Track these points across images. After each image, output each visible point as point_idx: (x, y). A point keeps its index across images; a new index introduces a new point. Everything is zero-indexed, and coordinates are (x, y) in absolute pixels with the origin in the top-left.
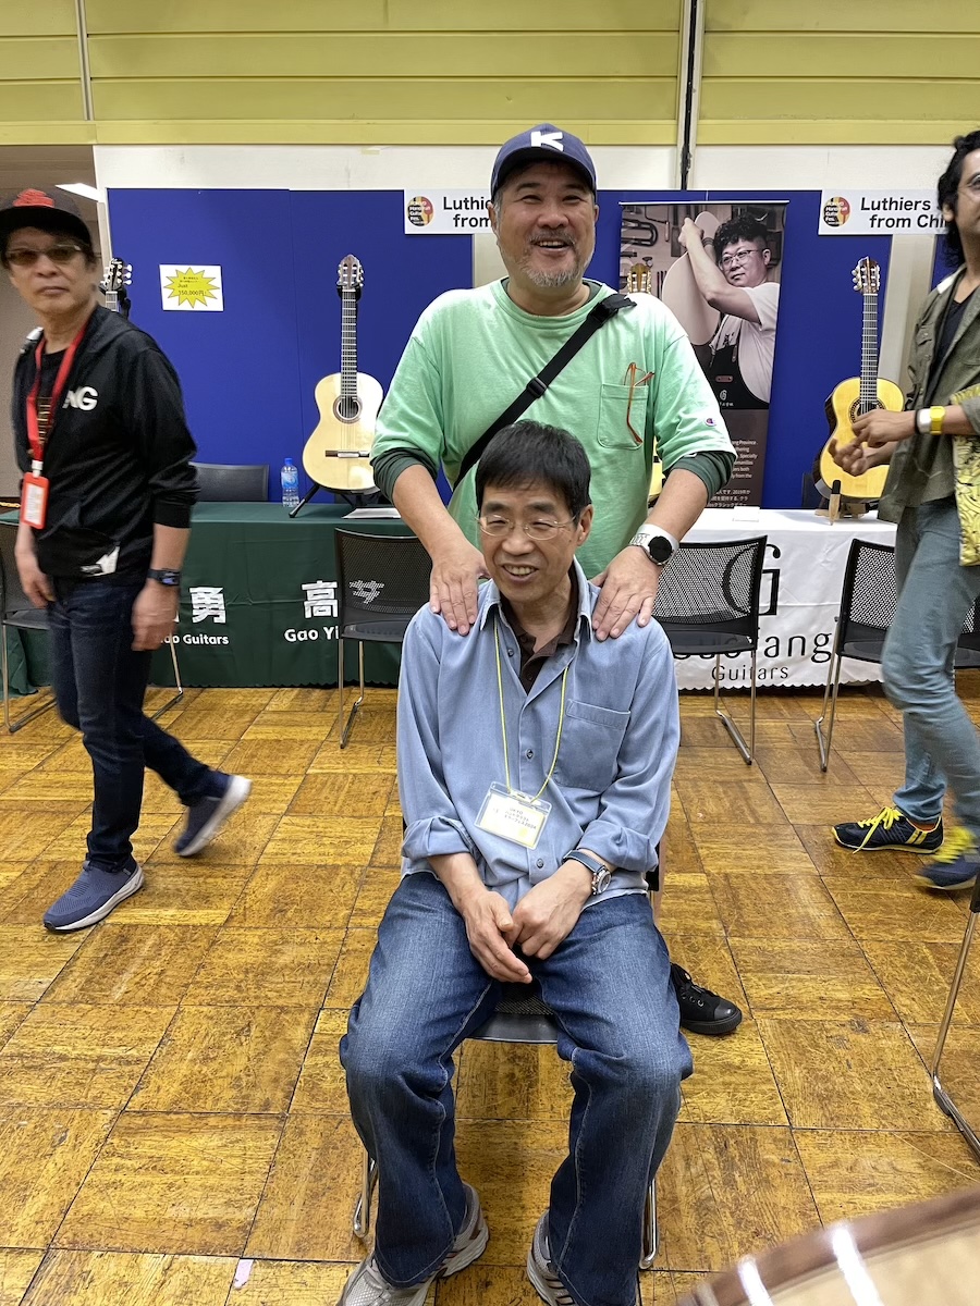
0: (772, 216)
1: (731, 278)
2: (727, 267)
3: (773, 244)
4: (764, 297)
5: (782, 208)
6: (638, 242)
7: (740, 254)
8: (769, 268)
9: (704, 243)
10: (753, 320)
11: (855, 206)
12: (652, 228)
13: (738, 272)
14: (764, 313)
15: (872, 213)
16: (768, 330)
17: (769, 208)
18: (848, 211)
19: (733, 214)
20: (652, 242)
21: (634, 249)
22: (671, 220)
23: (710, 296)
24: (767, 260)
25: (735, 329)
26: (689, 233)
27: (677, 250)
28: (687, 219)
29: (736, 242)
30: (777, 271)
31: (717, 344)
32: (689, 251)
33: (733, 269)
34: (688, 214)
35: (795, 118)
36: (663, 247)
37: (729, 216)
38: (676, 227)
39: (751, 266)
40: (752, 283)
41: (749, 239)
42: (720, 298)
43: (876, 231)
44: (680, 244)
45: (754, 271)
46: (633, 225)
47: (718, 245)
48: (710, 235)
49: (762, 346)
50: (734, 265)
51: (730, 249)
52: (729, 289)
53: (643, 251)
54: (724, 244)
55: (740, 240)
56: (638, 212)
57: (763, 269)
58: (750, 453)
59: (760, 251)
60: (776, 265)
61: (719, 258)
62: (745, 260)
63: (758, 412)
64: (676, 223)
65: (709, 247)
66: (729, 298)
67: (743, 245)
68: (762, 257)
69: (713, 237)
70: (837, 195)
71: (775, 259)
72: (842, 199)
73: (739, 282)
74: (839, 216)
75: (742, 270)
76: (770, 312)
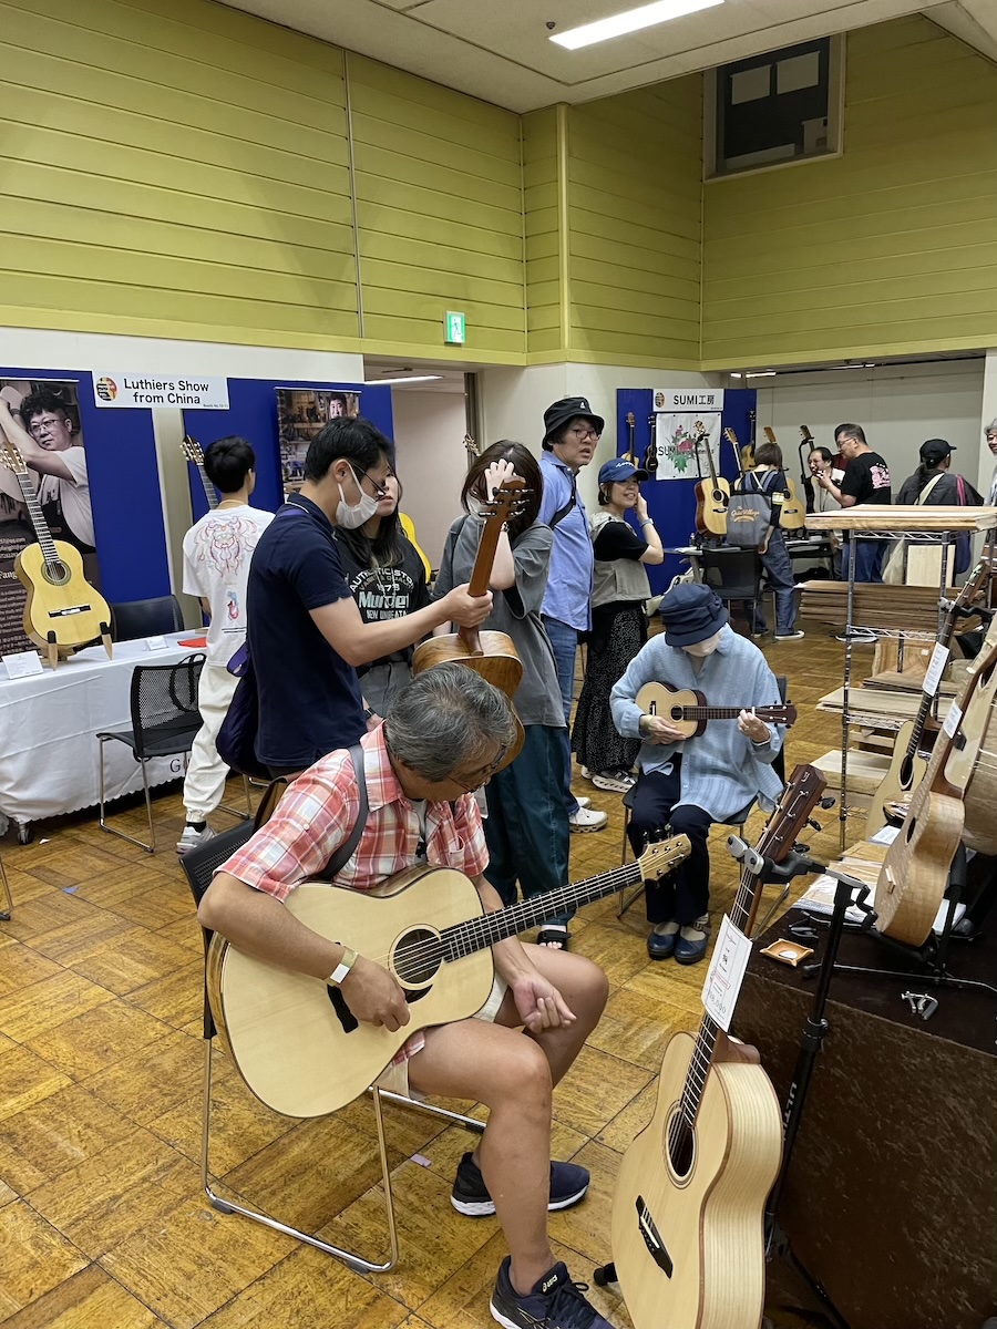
1: (43, 443)
2: (37, 434)
3: (71, 415)
4: (74, 459)
5: (72, 386)
7: (46, 423)
8: (73, 435)
9: (12, 413)
10: (67, 478)
11: (120, 386)
13: (47, 438)
14: (77, 472)
15: (134, 391)
16: (82, 486)
18: (116, 390)
19: (33, 389)
24: (70, 428)
25: (54, 486)
29: (40, 413)
30: (79, 437)
33: (43, 436)
37: (29, 391)
39: (57, 434)
40: (61, 448)
41: (51, 411)
43: (139, 405)
45: (61, 436)
48: (16, 406)
50: (43, 432)
51: (36, 419)
52: (43, 453)
54: (30, 415)
55: (43, 412)
57: (68, 435)
59: (62, 421)
60: (77, 434)
61: (28, 428)
62: (51, 428)
65: (17, 416)
66: (45, 460)
67: (47, 416)
68: (65, 426)
69: (19, 408)
70: (104, 376)
71: (76, 427)
72: (108, 379)
73: (50, 447)
74: (110, 393)
75: (49, 437)
76: (79, 471)
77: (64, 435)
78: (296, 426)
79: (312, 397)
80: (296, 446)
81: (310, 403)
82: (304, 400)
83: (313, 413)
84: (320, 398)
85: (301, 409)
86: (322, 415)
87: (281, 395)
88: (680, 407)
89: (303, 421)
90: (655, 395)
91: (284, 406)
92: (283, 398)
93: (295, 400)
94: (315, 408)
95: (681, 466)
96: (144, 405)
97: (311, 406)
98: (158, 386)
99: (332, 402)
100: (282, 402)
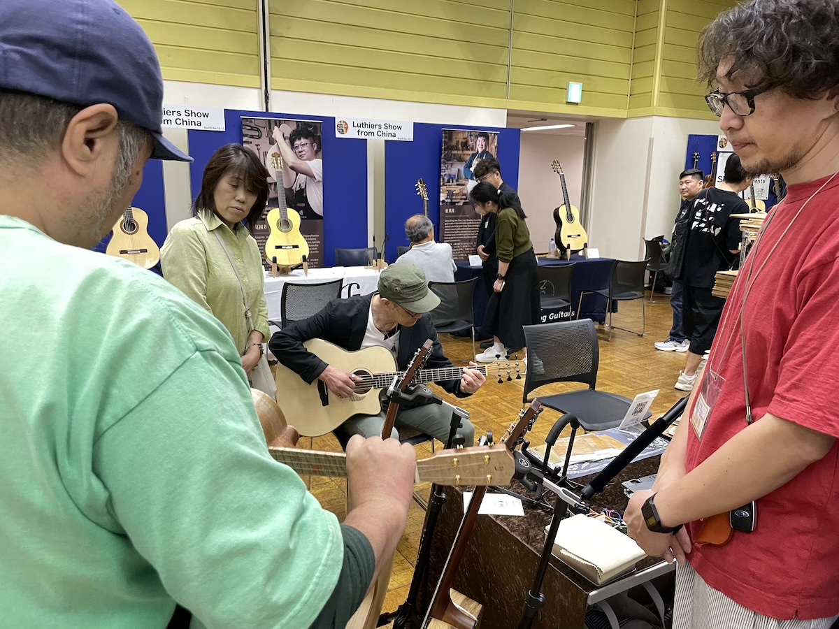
0: (315, 128)
1: (300, 156)
2: (297, 151)
3: (317, 141)
4: (316, 166)
5: (319, 125)
6: (252, 137)
7: (302, 145)
8: (316, 152)
9: (285, 139)
10: (311, 176)
11: (350, 125)
12: (258, 130)
13: (302, 153)
14: (317, 174)
15: (357, 129)
16: (319, 182)
17: (313, 124)
18: (347, 128)
19: (298, 126)
20: (259, 137)
21: (250, 140)
22: (268, 126)
23: (290, 164)
24: (316, 148)
25: (303, 181)
26: (277, 133)
27: (272, 142)
28: (275, 127)
29: (300, 139)
30: (320, 154)
31: (296, 188)
32: (278, 142)
33: (300, 152)
34: (276, 125)
35: (316, 81)
36: (264, 140)
37: (295, 127)
38: (270, 130)
39: (308, 151)
40: (309, 159)
41: (306, 138)
42: (295, 166)
43: (360, 137)
44: (273, 139)
45: (310, 153)
46: (249, 128)
47: (292, 140)
48: (287, 135)
49: (317, 189)
50: (300, 150)
51: (297, 142)
52: (299, 162)
53: (255, 141)
54: (295, 140)
55: (302, 138)
56: (251, 122)
57: (314, 153)
58: (317, 241)
59: (312, 144)
60: (319, 151)
61: (293, 147)
62: (305, 148)
63: (318, 221)
64: (270, 128)
65: (287, 141)
66: (300, 166)
67: (303, 141)
68: (313, 147)
69: (289, 136)
70: (342, 120)
71: (319, 148)
72: (344, 122)
73: (303, 158)
74: (344, 130)
75: (304, 153)
76: (319, 173)
77: (312, 153)
78: (453, 152)
79: (466, 135)
80: (452, 164)
81: (464, 138)
82: (460, 137)
83: (465, 145)
84: (471, 135)
85: (458, 142)
86: (471, 146)
87: (445, 133)
89: (458, 149)
91: (447, 140)
92: (447, 135)
93: (454, 137)
94: (467, 142)
96: (363, 137)
97: (464, 141)
98: (373, 126)
99: (479, 138)
100: (446, 137)
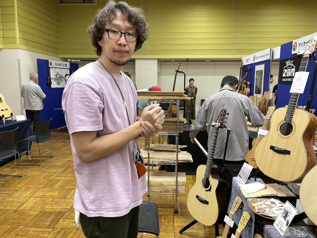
88: (57, 66)
90: (49, 62)
95: (59, 84)
